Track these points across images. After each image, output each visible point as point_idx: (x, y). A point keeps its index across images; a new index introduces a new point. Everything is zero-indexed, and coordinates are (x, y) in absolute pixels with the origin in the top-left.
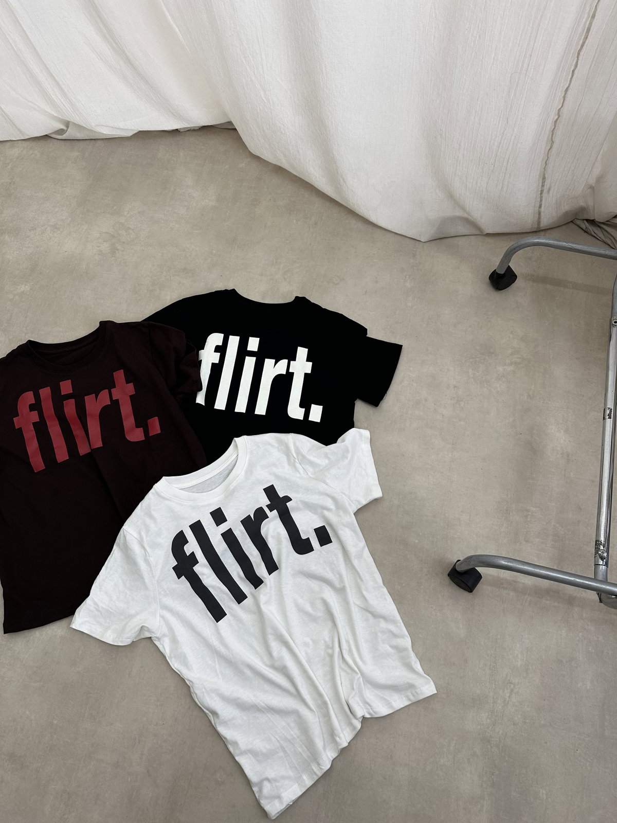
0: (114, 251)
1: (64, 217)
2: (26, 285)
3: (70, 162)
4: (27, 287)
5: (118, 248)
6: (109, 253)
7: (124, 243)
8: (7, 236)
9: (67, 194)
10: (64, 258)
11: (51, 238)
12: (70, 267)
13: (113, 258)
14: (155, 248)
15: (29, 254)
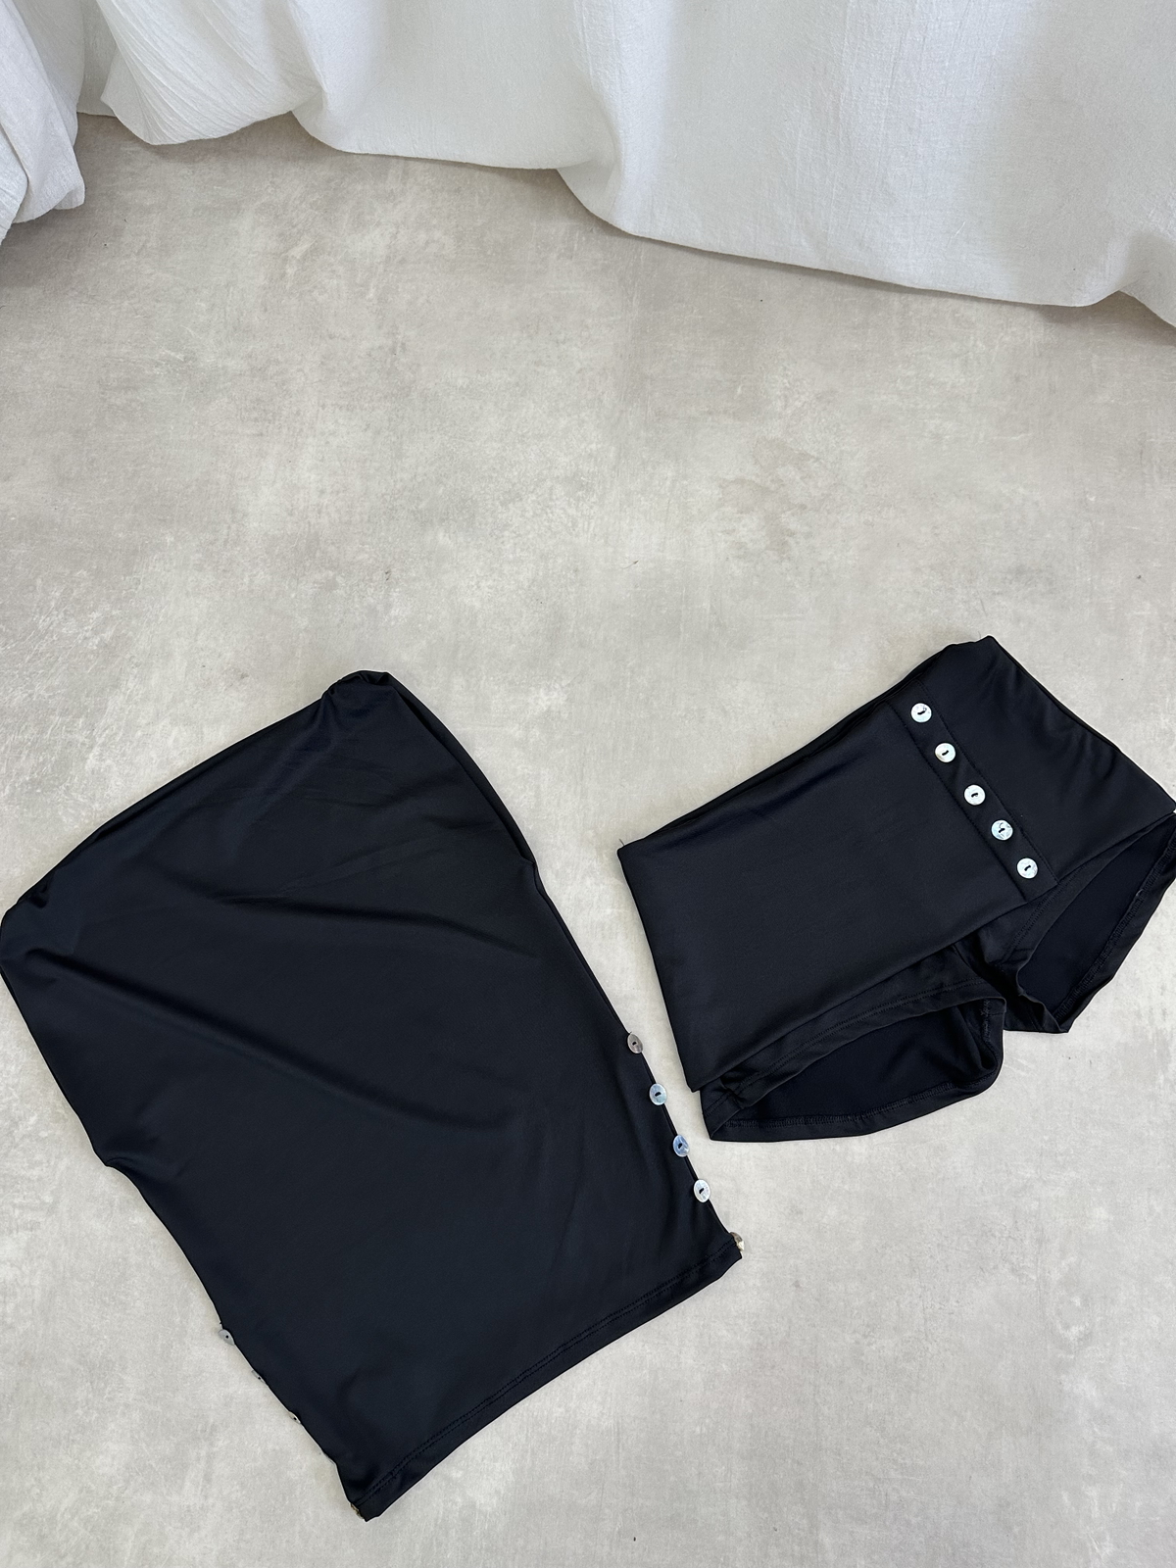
0: (780, 539)
1: (593, 446)
2: (549, 689)
3: (555, 256)
4: (555, 695)
5: (793, 526)
6: (766, 549)
7: (803, 507)
8: (441, 535)
9: (578, 366)
10: (636, 587)
11: (574, 525)
12: (664, 612)
13: (786, 564)
14: (904, 511)
15: (526, 584)
